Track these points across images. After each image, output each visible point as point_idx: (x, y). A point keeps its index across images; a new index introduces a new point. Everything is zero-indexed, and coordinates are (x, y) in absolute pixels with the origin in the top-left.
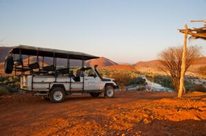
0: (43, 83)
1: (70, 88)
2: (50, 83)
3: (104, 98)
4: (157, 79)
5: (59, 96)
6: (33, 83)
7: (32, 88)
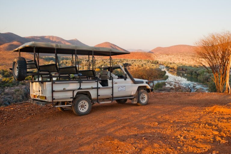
0: (64, 90)
1: (98, 96)
2: (73, 91)
3: (136, 105)
4: (181, 71)
5: (84, 107)
6: (53, 91)
7: (53, 99)
